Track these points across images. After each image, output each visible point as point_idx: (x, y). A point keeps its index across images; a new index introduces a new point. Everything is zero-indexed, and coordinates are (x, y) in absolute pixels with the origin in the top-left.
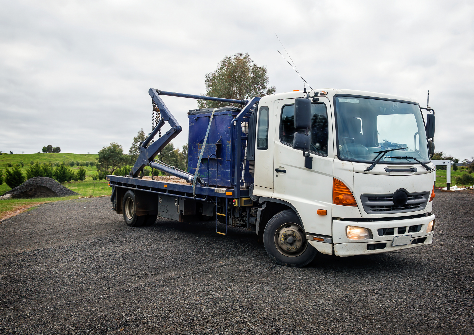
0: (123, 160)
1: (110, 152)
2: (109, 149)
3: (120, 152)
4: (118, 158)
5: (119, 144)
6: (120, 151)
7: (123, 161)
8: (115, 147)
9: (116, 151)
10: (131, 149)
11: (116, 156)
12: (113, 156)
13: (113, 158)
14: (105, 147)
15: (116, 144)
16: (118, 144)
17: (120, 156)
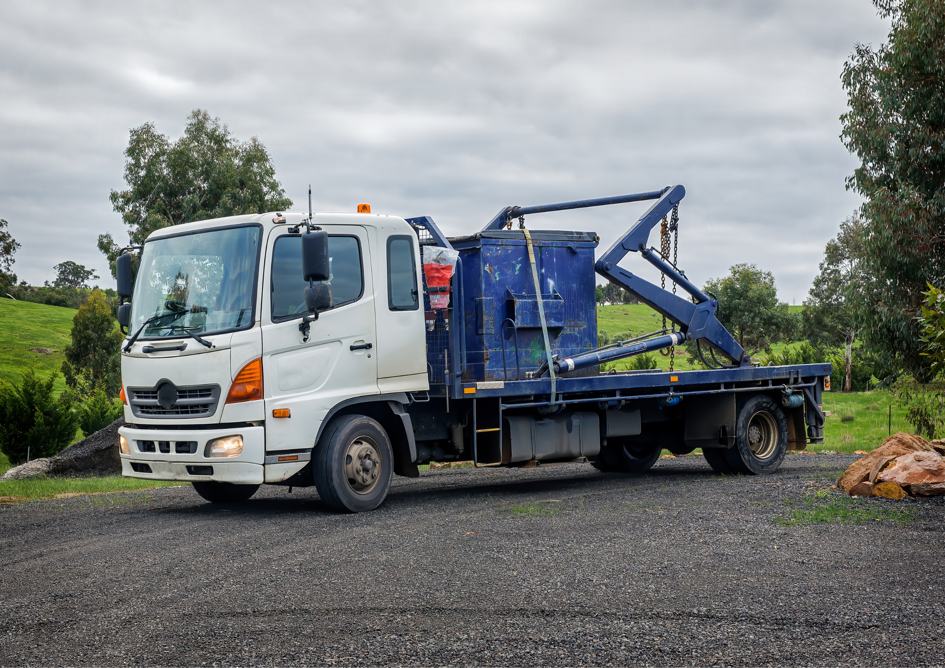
0: (776, 324)
1: (732, 298)
2: (729, 287)
3: (767, 298)
4: (756, 315)
5: (762, 268)
6: (765, 292)
7: (774, 327)
8: (748, 277)
9: (750, 294)
10: (818, 283)
11: (750, 311)
12: (741, 310)
13: (740, 317)
14: (715, 281)
15: (751, 270)
16: (758, 268)
17: (762, 309)
